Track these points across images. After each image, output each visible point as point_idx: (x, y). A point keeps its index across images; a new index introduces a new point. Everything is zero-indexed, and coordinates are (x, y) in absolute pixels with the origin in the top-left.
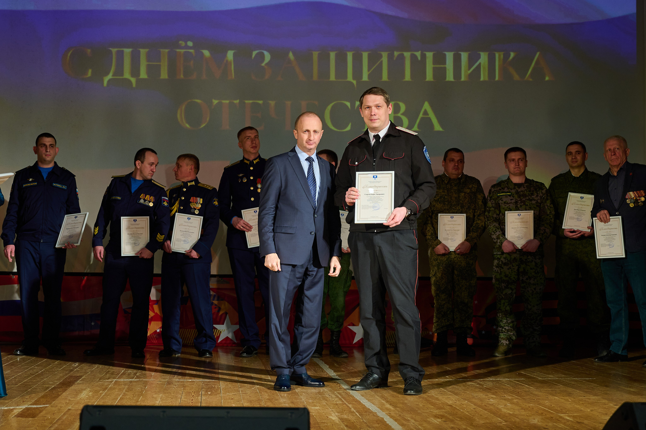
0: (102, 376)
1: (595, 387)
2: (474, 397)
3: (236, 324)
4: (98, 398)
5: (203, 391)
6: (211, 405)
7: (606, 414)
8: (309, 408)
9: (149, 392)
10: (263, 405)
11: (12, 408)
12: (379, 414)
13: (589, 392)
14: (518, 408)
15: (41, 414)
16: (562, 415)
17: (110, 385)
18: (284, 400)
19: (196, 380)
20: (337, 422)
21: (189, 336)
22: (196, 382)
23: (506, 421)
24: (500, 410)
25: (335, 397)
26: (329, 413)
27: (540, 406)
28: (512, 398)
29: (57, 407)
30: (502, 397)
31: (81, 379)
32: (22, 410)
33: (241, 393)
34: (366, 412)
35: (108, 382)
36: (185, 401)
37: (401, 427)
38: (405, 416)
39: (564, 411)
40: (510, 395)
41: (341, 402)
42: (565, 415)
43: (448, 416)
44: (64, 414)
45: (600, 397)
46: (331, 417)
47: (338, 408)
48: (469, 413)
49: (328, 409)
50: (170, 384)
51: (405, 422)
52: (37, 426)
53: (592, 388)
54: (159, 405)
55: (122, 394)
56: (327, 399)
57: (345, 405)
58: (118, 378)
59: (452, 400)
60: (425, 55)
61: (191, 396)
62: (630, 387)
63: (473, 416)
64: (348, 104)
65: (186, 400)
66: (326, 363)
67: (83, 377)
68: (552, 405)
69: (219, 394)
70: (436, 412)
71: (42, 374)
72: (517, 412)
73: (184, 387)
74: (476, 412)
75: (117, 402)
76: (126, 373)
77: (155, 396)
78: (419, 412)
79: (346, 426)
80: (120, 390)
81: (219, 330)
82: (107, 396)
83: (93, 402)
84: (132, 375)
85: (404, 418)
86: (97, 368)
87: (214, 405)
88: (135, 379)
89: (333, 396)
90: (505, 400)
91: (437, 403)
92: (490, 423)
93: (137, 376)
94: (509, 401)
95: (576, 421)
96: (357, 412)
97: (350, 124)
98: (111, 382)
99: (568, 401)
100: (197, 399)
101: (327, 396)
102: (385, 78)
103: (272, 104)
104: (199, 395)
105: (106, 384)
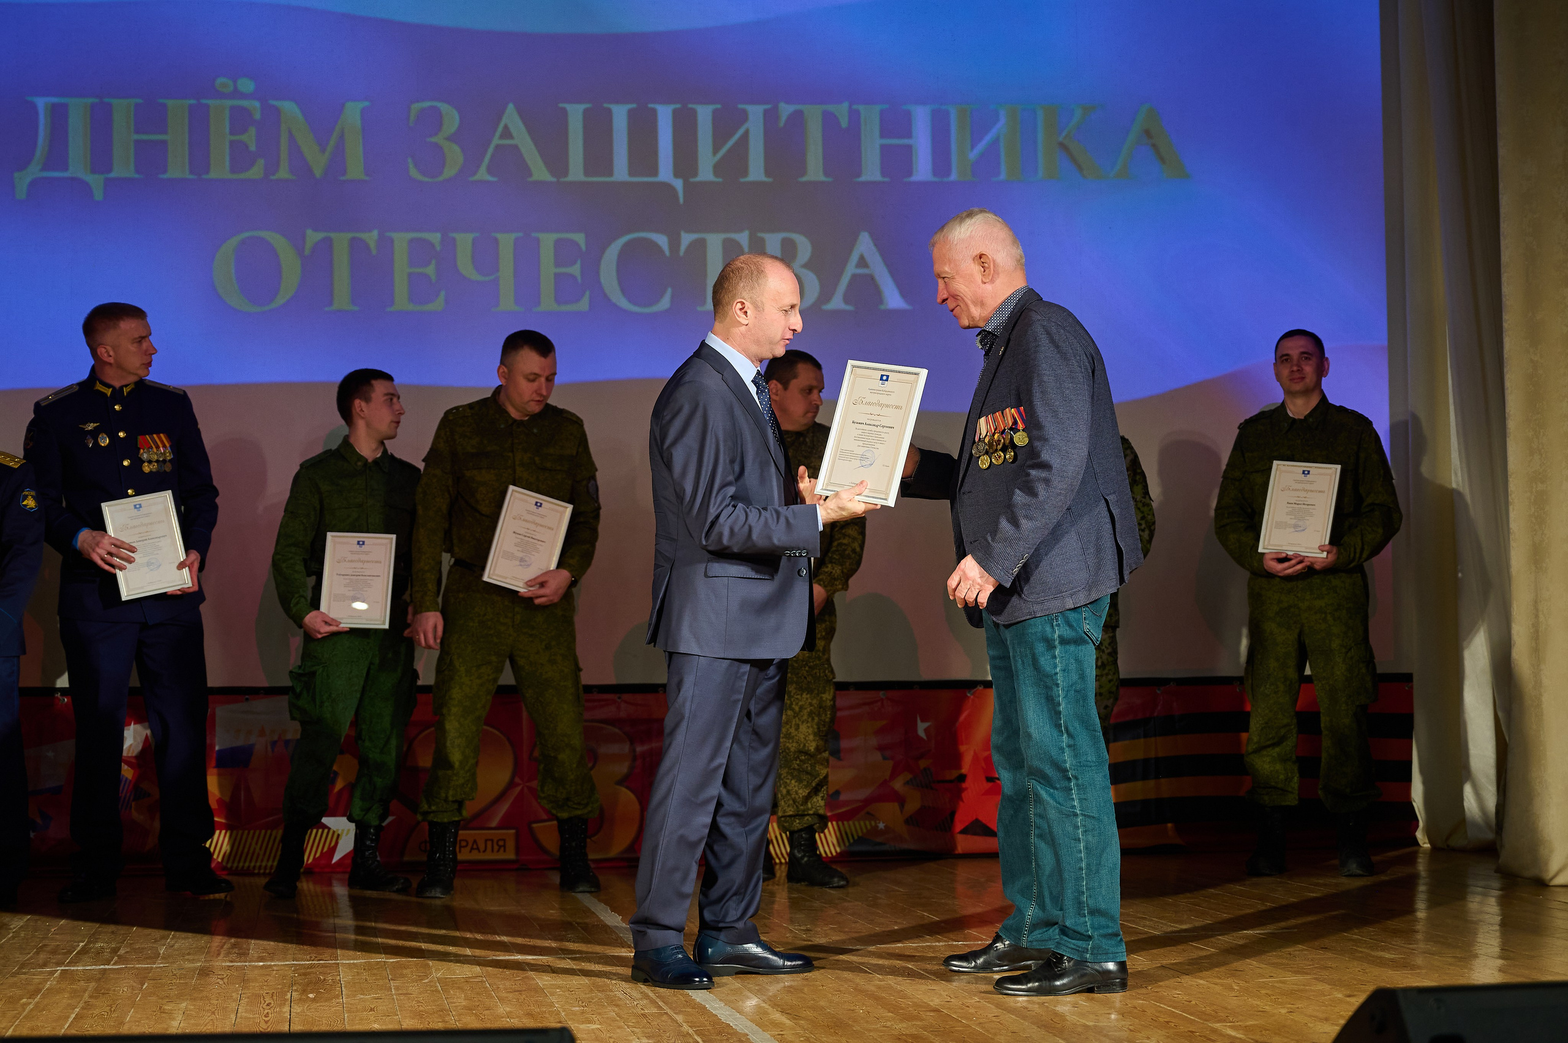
0: (27, 960)
1: (1298, 952)
4: (16, 1017)
5: (296, 991)
6: (315, 1029)
7: (1327, 1019)
8: (573, 1026)
9: (154, 998)
10: (453, 1022)
12: (753, 1038)
13: (1284, 964)
16: (1217, 1025)
17: (48, 980)
18: (508, 1009)
19: (277, 963)
21: (255, 849)
22: (275, 968)
24: (1062, 1017)
25: (639, 996)
26: (626, 1040)
27: (1161, 1005)
33: (396, 994)
34: (720, 1033)
35: (42, 973)
36: (246, 1018)
38: (821, 1041)
39: (1222, 1014)
41: (655, 1010)
42: (1226, 1026)
43: (931, 1037)
45: (1309, 977)
47: (648, 1025)
48: (982, 1028)
49: (622, 1028)
50: (208, 975)
53: (1290, 954)
54: (180, 1031)
55: (81, 1005)
56: (619, 1003)
57: (665, 1018)
58: (69, 964)
59: (941, 995)
60: (858, 112)
61: (264, 1006)
62: (1383, 950)
63: (995, 1034)
64: (662, 240)
65: (251, 1016)
66: (613, 907)
68: (1190, 1002)
69: (337, 997)
70: (900, 1027)
72: (1103, 1023)
73: (244, 981)
74: (1001, 1024)
75: (66, 1027)
76: (91, 948)
77: (168, 1006)
78: (857, 1028)
80: (75, 994)
81: (334, 832)
82: (40, 1012)
83: (4, 1028)
84: (106, 955)
86: (13, 938)
87: (324, 1028)
88: (114, 964)
89: (635, 994)
91: (902, 1005)
93: (120, 957)
95: (1252, 1039)
96: (697, 1033)
97: (669, 291)
98: (52, 973)
99: (1231, 989)
100: (281, 1011)
101: (619, 994)
102: (756, 171)
103: (464, 241)
104: (286, 1000)
105: (37, 979)
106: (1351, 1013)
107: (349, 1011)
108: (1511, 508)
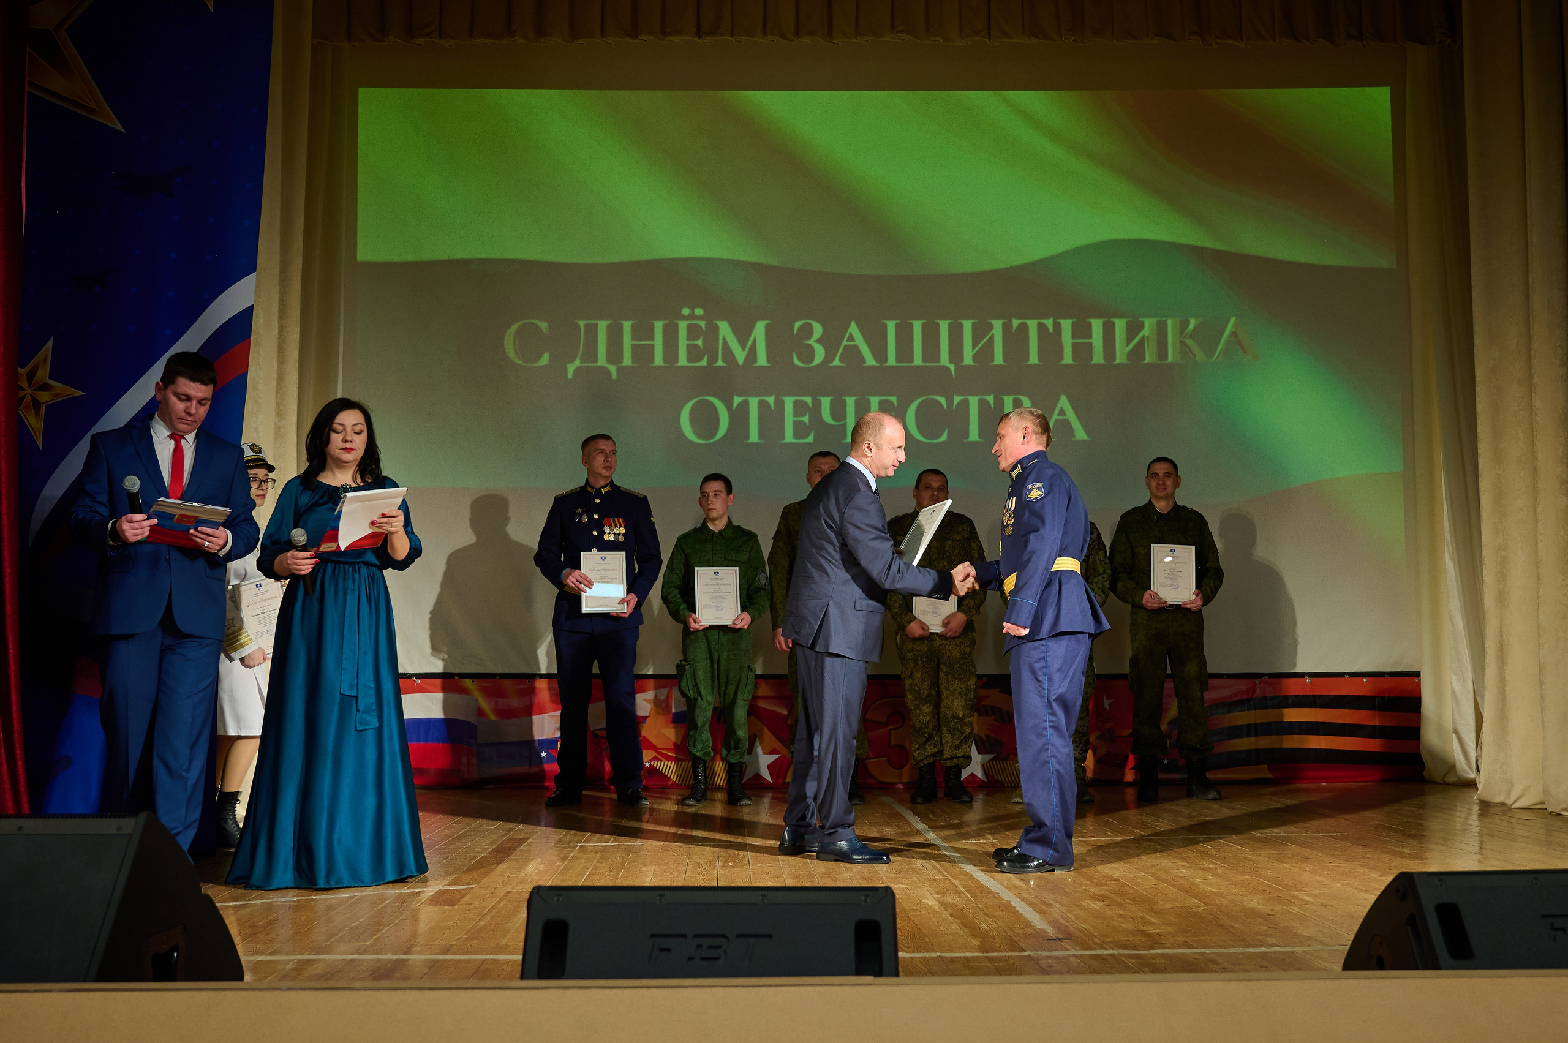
0: (560, 838)
1: (1348, 848)
2: (1154, 866)
3: (772, 752)
5: (721, 861)
6: (733, 885)
7: (1367, 891)
9: (635, 863)
10: (817, 882)
11: (417, 890)
12: (1002, 895)
13: (1338, 855)
14: (1226, 883)
15: (464, 899)
16: (1296, 893)
17: (571, 852)
18: (851, 875)
20: (937, 908)
23: (1206, 904)
24: (1197, 886)
25: (931, 868)
26: (923, 895)
27: (1261, 879)
28: (1217, 866)
29: (489, 889)
30: (1199, 866)
31: (525, 844)
32: (433, 893)
33: (782, 864)
34: (981, 892)
35: (569, 847)
36: (691, 877)
37: (1038, 916)
38: (1045, 898)
39: (1300, 886)
40: (1211, 862)
41: (941, 877)
43: (1114, 897)
44: (501, 900)
45: (1355, 863)
46: (926, 901)
47: (937, 885)
48: (1146, 892)
50: (668, 850)
51: (1044, 908)
52: (458, 919)
53: (1343, 849)
54: (651, 885)
55: (592, 867)
57: (947, 882)
58: (585, 842)
59: (1120, 870)
60: (1060, 324)
61: (702, 870)
62: (1403, 847)
63: (1154, 896)
64: (943, 400)
65: (694, 877)
66: (916, 814)
67: (529, 841)
68: (1280, 877)
69: (746, 865)
70: (1094, 890)
71: (464, 835)
72: (1223, 890)
73: (690, 854)
74: (1157, 888)
75: (582, 880)
77: (644, 869)
79: (951, 915)
80: (589, 859)
82: (567, 871)
84: (607, 837)
85: (1044, 901)
87: (738, 884)
88: (611, 842)
89: (929, 867)
90: (1204, 869)
91: (1096, 877)
92: (1182, 908)
94: (1208, 872)
96: (968, 893)
97: (946, 431)
98: (574, 847)
99: (1305, 870)
100: (712, 873)
101: (919, 866)
102: (999, 359)
103: (826, 402)
104: (715, 866)
105: (566, 851)
106: (1383, 888)
107: (753, 874)
108: (1484, 567)
